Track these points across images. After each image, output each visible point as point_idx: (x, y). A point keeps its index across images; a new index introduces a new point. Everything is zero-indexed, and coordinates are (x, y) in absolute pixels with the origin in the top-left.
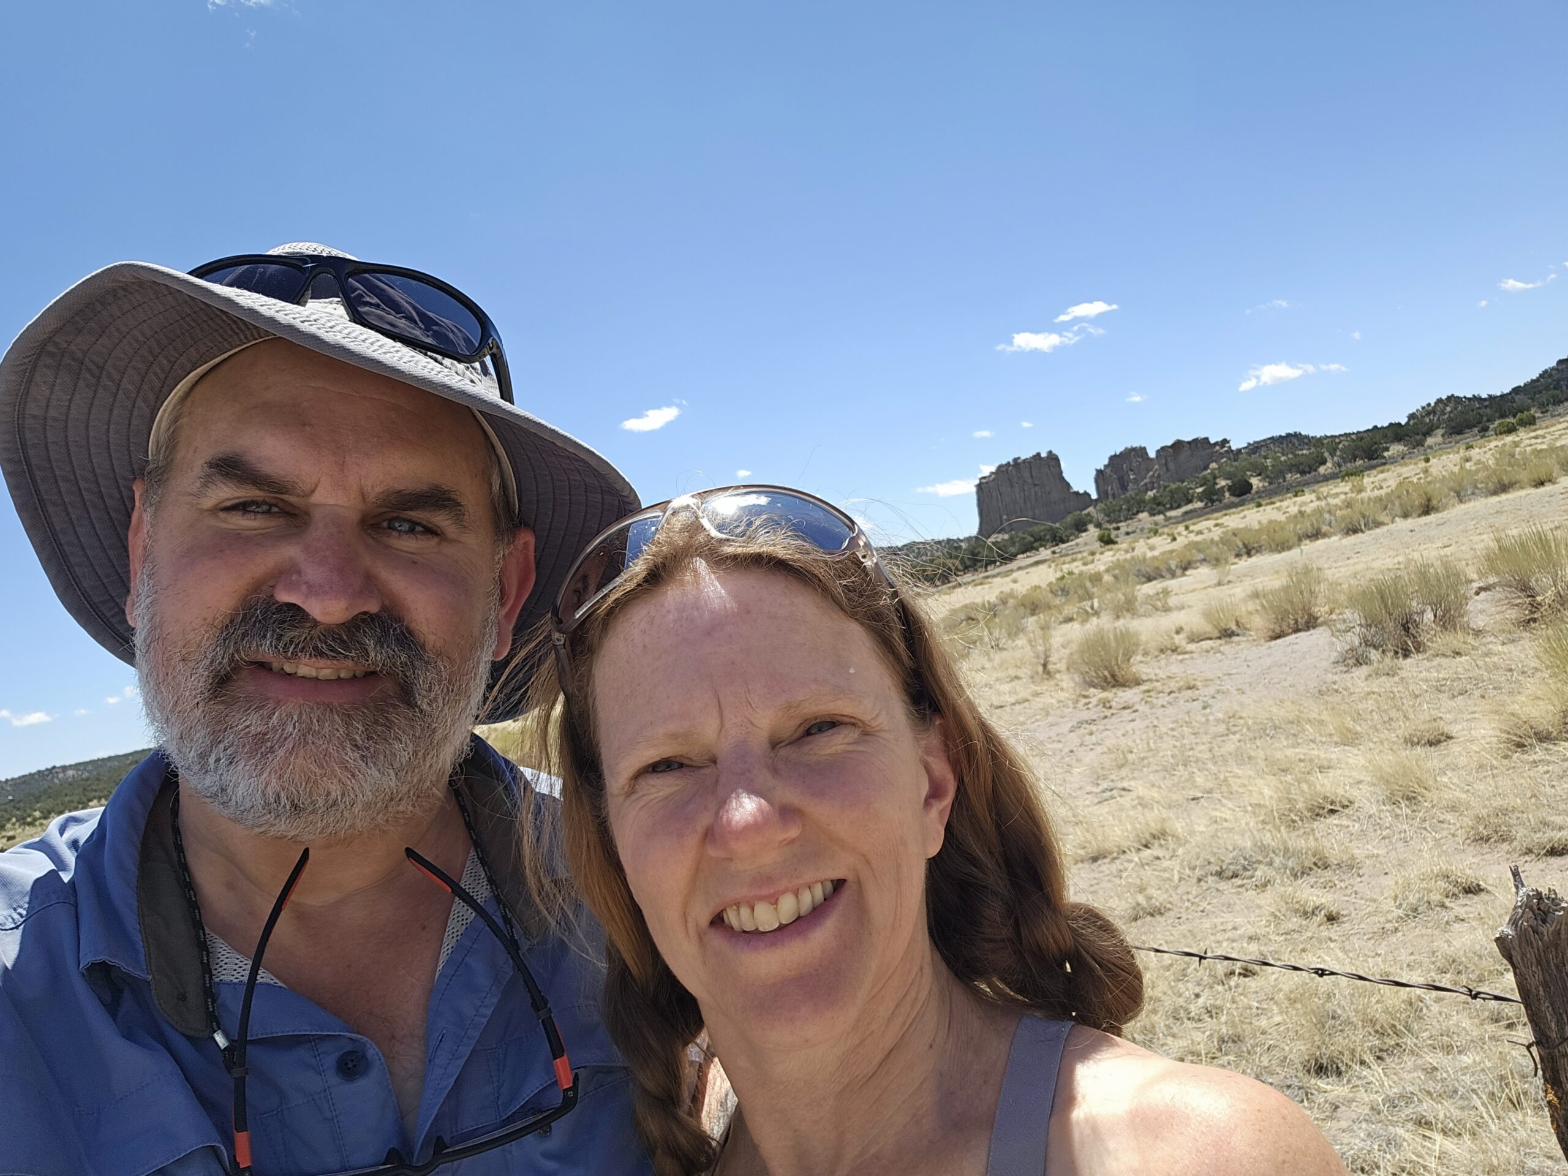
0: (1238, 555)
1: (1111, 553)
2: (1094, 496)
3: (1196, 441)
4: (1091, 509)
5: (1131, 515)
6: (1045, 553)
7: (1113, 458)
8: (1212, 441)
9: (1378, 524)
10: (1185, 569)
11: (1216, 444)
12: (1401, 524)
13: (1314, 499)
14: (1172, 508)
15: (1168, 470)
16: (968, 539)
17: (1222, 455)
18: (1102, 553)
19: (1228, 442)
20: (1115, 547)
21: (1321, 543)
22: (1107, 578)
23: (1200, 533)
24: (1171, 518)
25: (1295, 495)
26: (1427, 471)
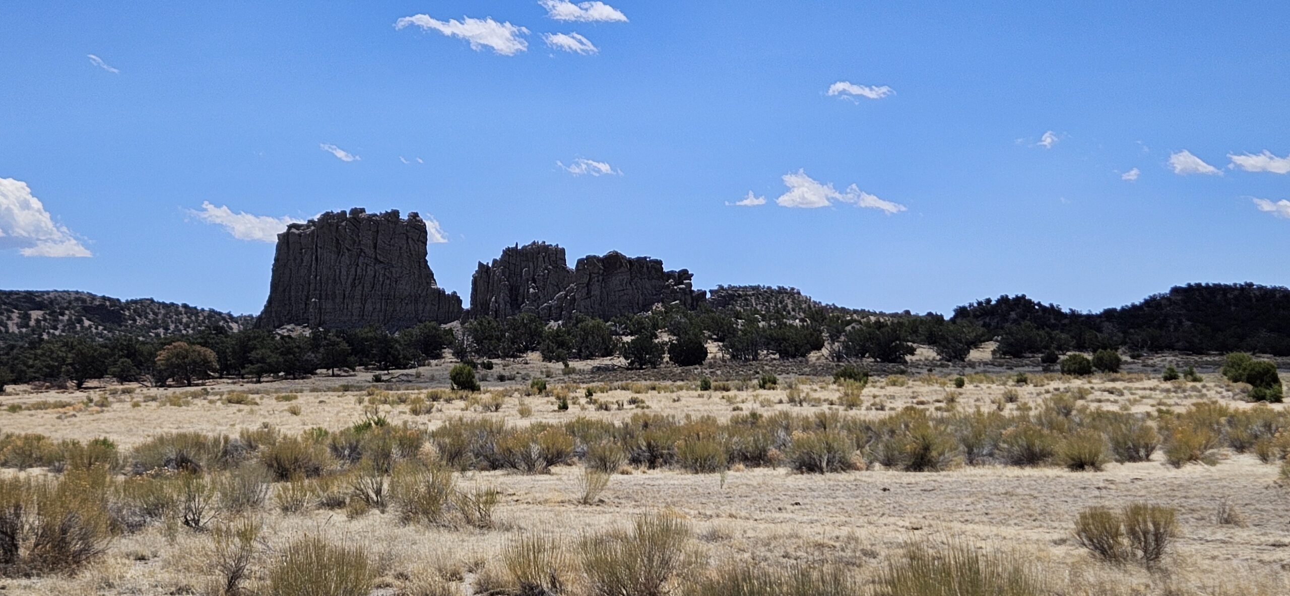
0: (635, 461)
1: (462, 404)
2: (466, 305)
3: (641, 261)
4: (455, 325)
5: (514, 351)
6: (363, 376)
7: (511, 254)
8: (666, 269)
9: (847, 466)
10: (551, 462)
11: (670, 275)
12: (880, 475)
13: (785, 398)
14: (579, 356)
15: (588, 294)
16: (245, 320)
17: (674, 295)
18: (449, 401)
19: (690, 277)
20: (476, 395)
21: (760, 472)
22: (428, 447)
23: (605, 407)
24: (573, 371)
25: (762, 386)
26: (951, 400)
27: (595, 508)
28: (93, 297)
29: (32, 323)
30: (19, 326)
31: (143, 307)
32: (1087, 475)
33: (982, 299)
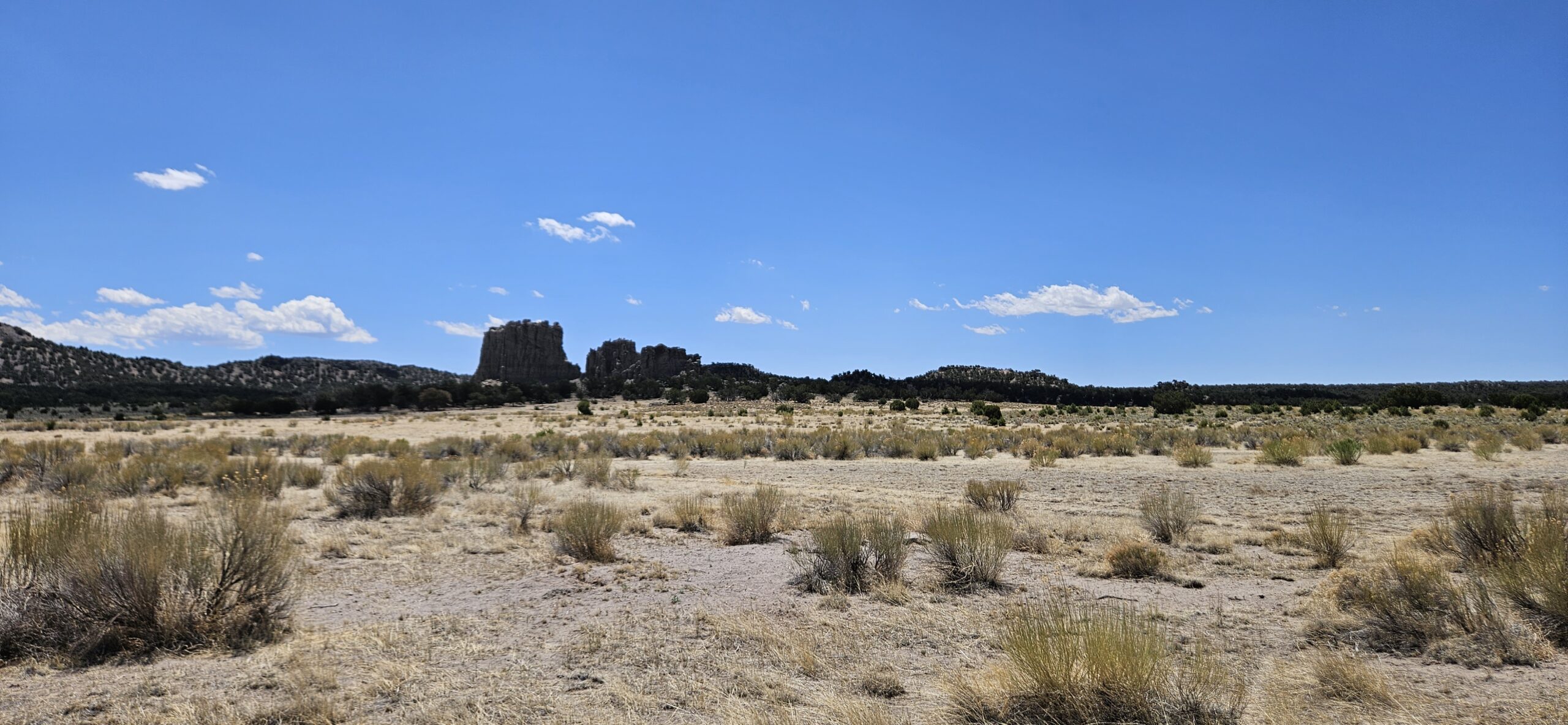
0: (693, 453)
1: (586, 422)
2: (583, 370)
3: (675, 349)
4: (577, 381)
5: (609, 395)
6: (529, 408)
7: (607, 345)
8: (688, 353)
9: (805, 457)
10: (649, 454)
11: (690, 356)
12: (821, 461)
13: (754, 421)
14: (642, 398)
15: (647, 366)
16: (465, 377)
17: (692, 367)
18: (578, 420)
19: (699, 358)
20: (590, 417)
21: (759, 460)
22: (583, 446)
23: (661, 424)
24: (640, 405)
25: (740, 414)
26: (839, 423)
27: (682, 479)
28: (382, 364)
29: (349, 377)
30: (342, 378)
31: (409, 369)
32: (929, 462)
33: (846, 371)
